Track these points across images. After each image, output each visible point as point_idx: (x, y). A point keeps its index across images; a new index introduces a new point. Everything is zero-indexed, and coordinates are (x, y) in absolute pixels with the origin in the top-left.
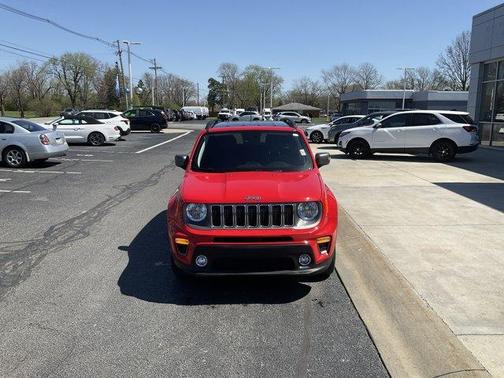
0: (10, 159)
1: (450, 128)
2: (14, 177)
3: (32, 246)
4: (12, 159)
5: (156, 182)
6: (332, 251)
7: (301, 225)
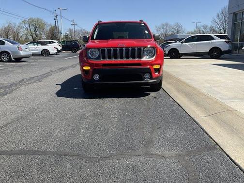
0: (3, 58)
1: (218, 42)
2: (5, 65)
3: (13, 84)
4: (5, 58)
5: (75, 67)
6: (161, 74)
7: (145, 59)
